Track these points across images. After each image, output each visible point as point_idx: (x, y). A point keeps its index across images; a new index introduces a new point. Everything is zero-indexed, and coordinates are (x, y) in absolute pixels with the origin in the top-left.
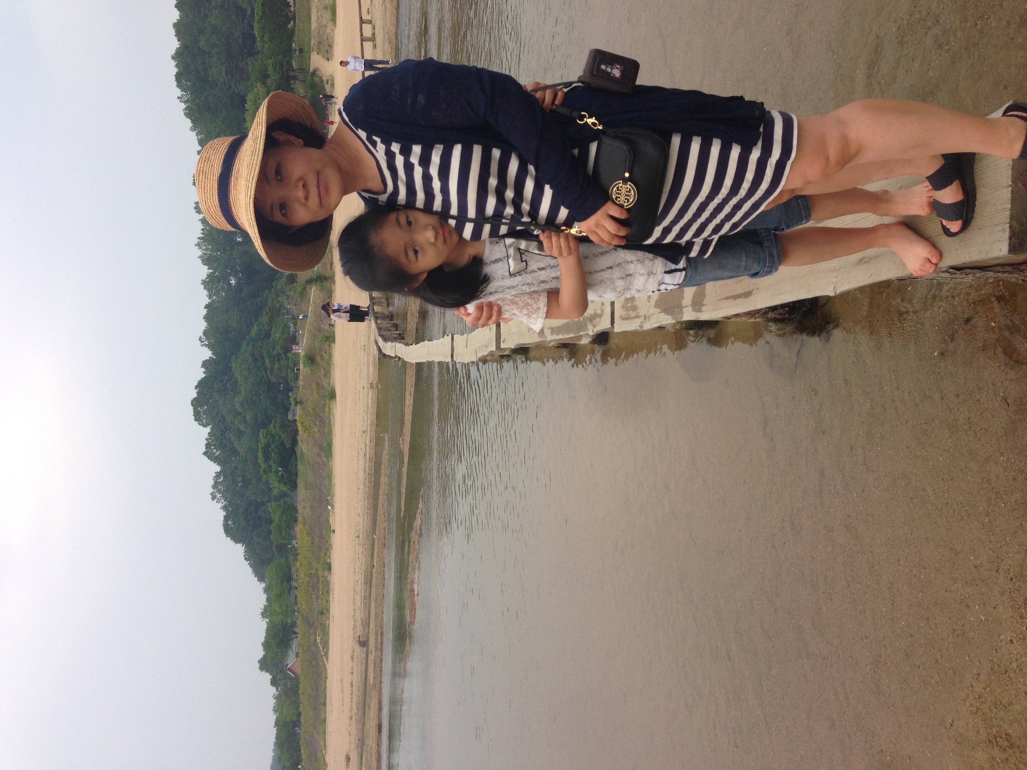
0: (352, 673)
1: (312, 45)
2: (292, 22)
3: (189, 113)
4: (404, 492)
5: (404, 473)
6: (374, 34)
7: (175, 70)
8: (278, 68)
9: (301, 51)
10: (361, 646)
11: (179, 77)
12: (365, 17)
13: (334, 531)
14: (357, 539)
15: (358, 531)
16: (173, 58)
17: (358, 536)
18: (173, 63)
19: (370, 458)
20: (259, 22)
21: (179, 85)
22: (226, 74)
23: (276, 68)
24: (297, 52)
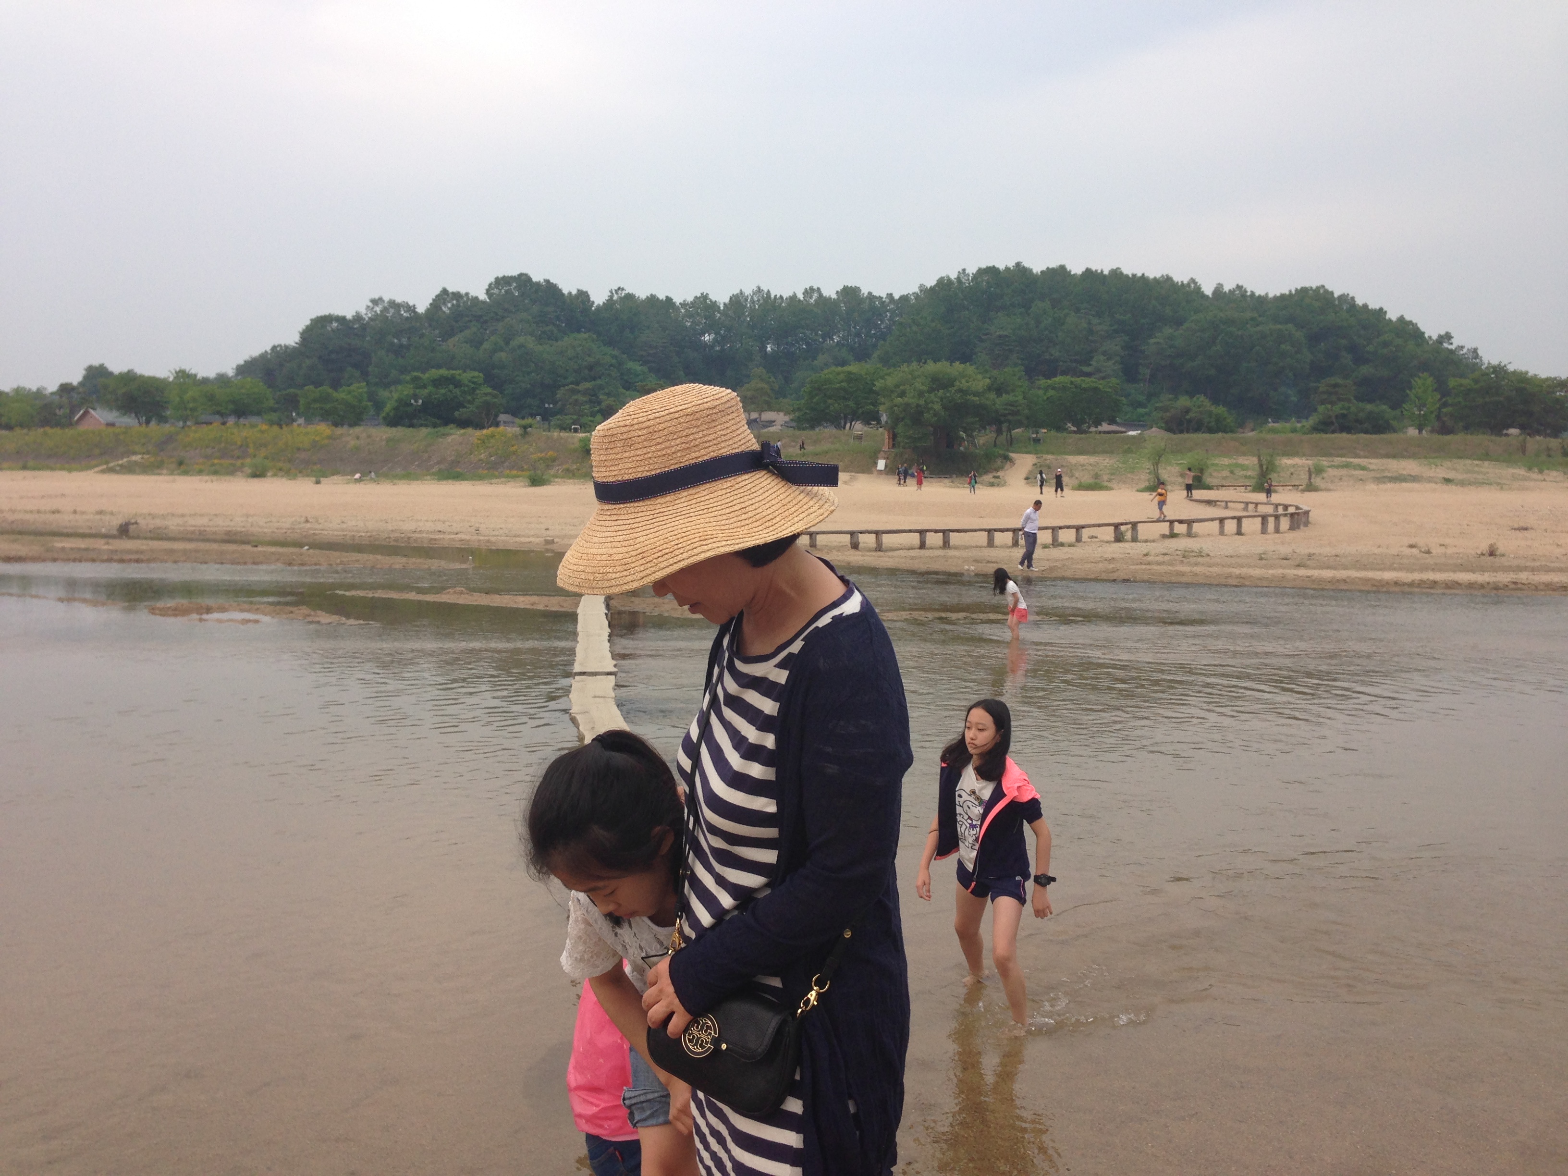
0: (75, 512)
1: (1045, 456)
2: (1075, 429)
3: (944, 284)
4: (377, 595)
5: (407, 595)
6: (1062, 545)
7: (1002, 267)
8: (1012, 408)
9: (1037, 441)
10: (121, 526)
11: (992, 271)
12: (1086, 533)
13: (318, 482)
14: (303, 519)
15: (317, 521)
16: (1018, 264)
17: (307, 521)
18: (1011, 264)
19: (435, 540)
20: (1072, 382)
21: (981, 272)
22: (1000, 336)
23: (1012, 406)
24: (1034, 436)
